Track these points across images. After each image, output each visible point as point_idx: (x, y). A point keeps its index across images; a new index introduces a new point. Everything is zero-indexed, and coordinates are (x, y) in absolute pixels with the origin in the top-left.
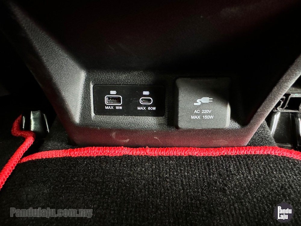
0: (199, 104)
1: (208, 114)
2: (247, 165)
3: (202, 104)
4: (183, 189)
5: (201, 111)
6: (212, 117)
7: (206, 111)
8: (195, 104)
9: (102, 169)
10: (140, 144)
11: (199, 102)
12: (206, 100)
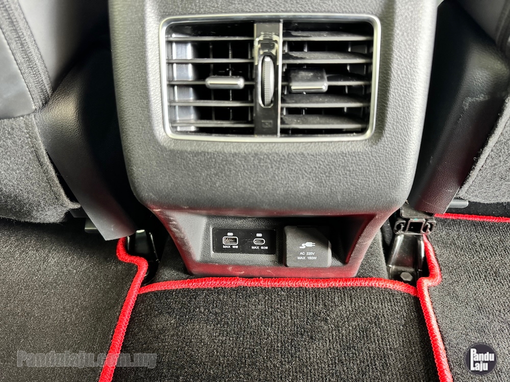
0: (304, 247)
1: (312, 256)
2: (351, 297)
3: (306, 247)
4: (292, 319)
5: (306, 253)
6: (315, 258)
7: (310, 253)
8: (300, 247)
9: (220, 300)
10: (254, 275)
11: (304, 246)
12: (310, 244)
